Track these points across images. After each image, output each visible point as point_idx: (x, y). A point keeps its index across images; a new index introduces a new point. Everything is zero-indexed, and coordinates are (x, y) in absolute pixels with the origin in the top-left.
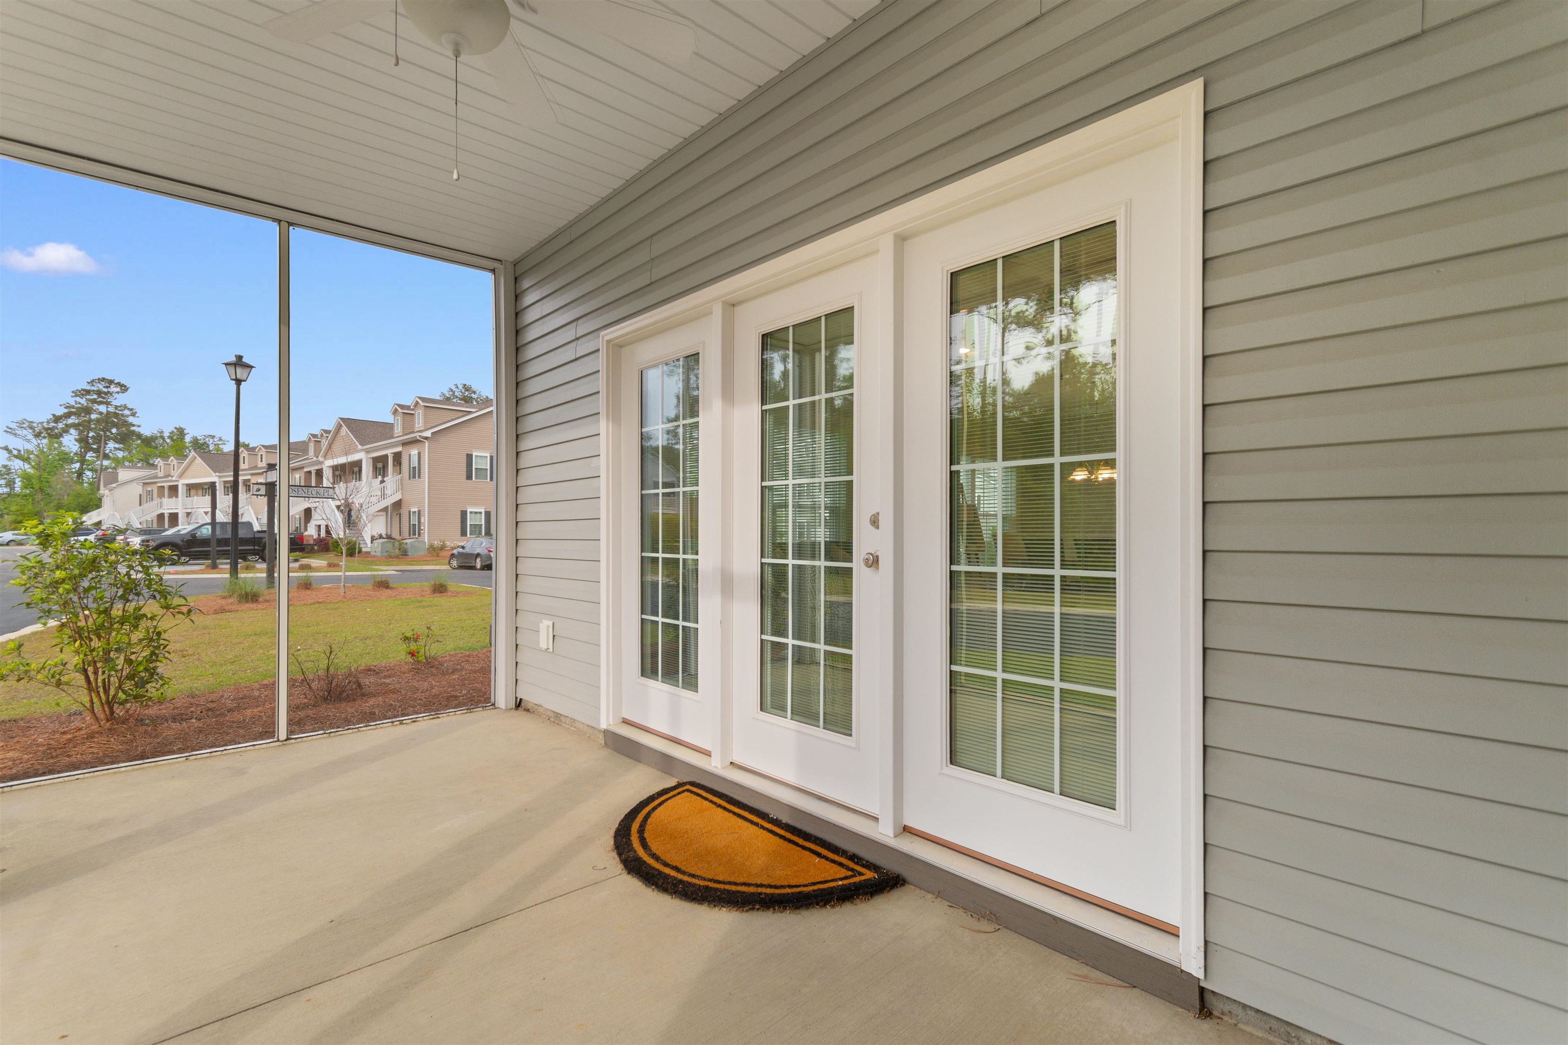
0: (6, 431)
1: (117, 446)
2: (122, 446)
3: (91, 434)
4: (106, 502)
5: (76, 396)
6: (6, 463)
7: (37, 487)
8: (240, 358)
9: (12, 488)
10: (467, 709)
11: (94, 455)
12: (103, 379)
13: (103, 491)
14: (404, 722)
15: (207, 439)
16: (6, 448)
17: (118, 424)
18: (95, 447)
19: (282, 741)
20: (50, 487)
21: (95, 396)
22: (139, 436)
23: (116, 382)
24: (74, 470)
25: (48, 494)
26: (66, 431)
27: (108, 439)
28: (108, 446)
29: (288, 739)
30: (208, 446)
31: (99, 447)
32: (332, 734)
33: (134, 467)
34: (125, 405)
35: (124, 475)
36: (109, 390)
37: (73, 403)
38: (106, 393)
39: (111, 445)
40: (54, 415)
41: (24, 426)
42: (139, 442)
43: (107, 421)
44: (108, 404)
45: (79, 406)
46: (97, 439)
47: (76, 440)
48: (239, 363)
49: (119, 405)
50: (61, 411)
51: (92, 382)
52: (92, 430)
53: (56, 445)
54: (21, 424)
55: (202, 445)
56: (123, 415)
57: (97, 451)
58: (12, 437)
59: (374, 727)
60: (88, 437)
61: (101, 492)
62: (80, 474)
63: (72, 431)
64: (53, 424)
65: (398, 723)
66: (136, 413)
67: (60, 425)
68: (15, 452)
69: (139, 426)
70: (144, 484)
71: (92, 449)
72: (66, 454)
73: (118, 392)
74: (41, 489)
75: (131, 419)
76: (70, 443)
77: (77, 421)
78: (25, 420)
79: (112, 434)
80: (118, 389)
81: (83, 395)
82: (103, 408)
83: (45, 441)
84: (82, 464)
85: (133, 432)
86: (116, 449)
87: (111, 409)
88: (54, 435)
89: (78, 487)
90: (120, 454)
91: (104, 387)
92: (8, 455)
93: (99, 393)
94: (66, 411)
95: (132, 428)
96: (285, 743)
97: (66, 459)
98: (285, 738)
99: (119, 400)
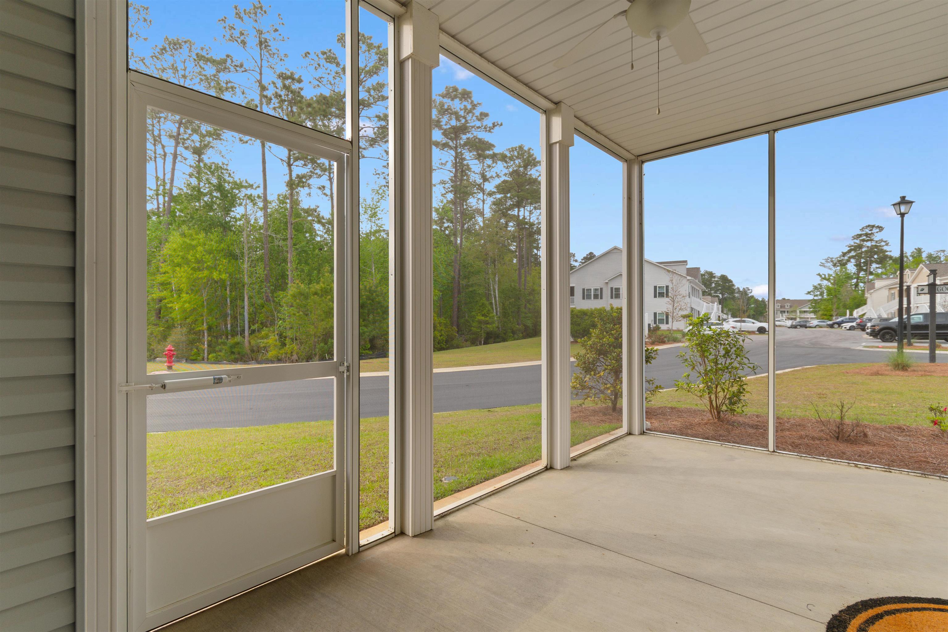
0: (820, 265)
1: (878, 266)
2: (880, 265)
3: (863, 261)
4: (869, 301)
5: (854, 239)
6: (820, 282)
7: (834, 294)
8: (903, 198)
9: (823, 297)
10: (922, 474)
11: (864, 273)
12: (869, 226)
13: (867, 295)
14: (859, 466)
15: (939, 253)
16: (819, 275)
17: (878, 252)
18: (865, 268)
19: (771, 452)
20: (840, 294)
21: (865, 237)
22: (891, 258)
23: (876, 226)
24: (853, 284)
25: (839, 299)
26: (848, 261)
27: (872, 262)
28: (873, 266)
29: (774, 451)
30: (940, 258)
31: (867, 269)
32: (803, 458)
33: (888, 278)
34: (882, 239)
35: (878, 284)
36: (872, 232)
37: (853, 244)
38: (870, 234)
39: (874, 266)
40: (842, 252)
41: (829, 261)
42: (891, 261)
43: (871, 251)
44: (871, 240)
45: (856, 244)
46: (866, 263)
47: (854, 265)
48: (904, 201)
49: (878, 240)
50: (846, 249)
51: (862, 229)
52: (863, 258)
53: (844, 270)
54: (827, 260)
55: (936, 257)
56: (880, 246)
57: (865, 271)
58: (822, 268)
59: (834, 462)
60: (861, 262)
61: (866, 296)
62: (857, 285)
63: (852, 260)
64: (842, 258)
65: (853, 465)
66: (888, 243)
67: (846, 258)
68: (823, 276)
69: (891, 251)
70: (890, 289)
71: (863, 270)
72: (849, 274)
73: (877, 232)
74: (836, 296)
75: (885, 248)
76: (851, 267)
77: (854, 254)
78: (829, 257)
79: (875, 259)
80: (878, 230)
81: (858, 238)
82: (869, 244)
83: (839, 268)
84: (858, 279)
85: (887, 255)
86: (877, 268)
87: (874, 243)
88: (843, 264)
89: (855, 293)
90: (880, 271)
91: (870, 231)
92: (820, 278)
93: (866, 235)
94: (849, 249)
95: (887, 253)
96: (772, 453)
97: (849, 277)
98: (773, 450)
99: (877, 237)
